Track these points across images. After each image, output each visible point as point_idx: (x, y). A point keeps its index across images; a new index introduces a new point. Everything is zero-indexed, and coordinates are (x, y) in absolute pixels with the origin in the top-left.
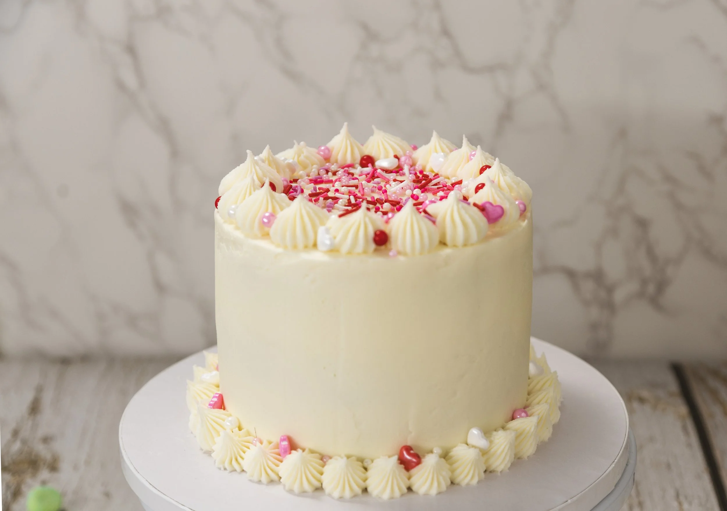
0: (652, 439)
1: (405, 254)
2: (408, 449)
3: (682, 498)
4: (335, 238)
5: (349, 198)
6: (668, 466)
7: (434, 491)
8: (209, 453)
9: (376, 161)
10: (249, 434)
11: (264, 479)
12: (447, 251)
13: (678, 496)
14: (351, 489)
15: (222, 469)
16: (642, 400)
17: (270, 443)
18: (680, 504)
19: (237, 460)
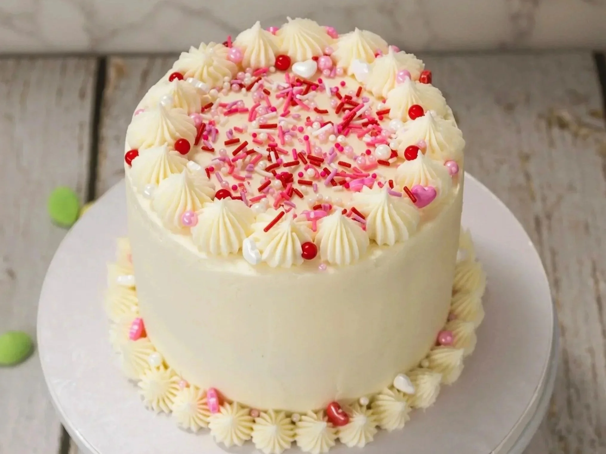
0: (571, 188)
1: (334, 265)
2: (337, 406)
3: (598, 274)
4: (261, 252)
5: (269, 154)
6: (587, 227)
7: (362, 444)
8: (134, 383)
9: (293, 64)
10: (174, 374)
11: (194, 428)
12: (378, 253)
13: (594, 270)
14: (281, 446)
15: (150, 408)
16: (563, 125)
17: (197, 388)
18: (597, 282)
19: (164, 401)
